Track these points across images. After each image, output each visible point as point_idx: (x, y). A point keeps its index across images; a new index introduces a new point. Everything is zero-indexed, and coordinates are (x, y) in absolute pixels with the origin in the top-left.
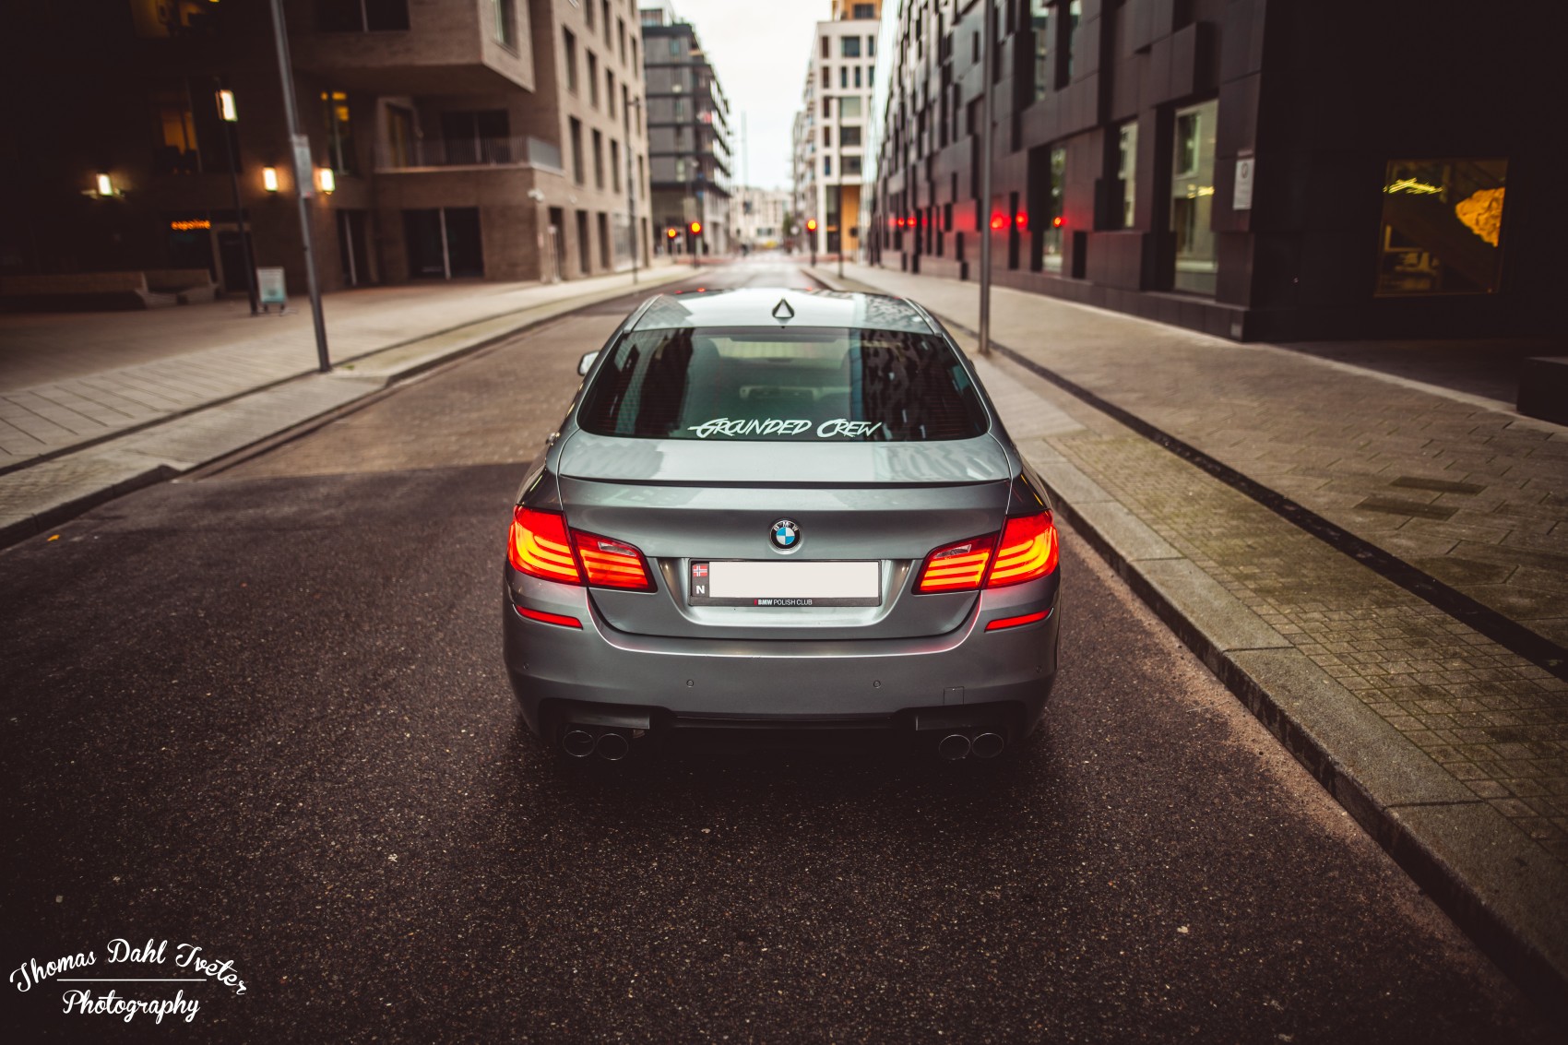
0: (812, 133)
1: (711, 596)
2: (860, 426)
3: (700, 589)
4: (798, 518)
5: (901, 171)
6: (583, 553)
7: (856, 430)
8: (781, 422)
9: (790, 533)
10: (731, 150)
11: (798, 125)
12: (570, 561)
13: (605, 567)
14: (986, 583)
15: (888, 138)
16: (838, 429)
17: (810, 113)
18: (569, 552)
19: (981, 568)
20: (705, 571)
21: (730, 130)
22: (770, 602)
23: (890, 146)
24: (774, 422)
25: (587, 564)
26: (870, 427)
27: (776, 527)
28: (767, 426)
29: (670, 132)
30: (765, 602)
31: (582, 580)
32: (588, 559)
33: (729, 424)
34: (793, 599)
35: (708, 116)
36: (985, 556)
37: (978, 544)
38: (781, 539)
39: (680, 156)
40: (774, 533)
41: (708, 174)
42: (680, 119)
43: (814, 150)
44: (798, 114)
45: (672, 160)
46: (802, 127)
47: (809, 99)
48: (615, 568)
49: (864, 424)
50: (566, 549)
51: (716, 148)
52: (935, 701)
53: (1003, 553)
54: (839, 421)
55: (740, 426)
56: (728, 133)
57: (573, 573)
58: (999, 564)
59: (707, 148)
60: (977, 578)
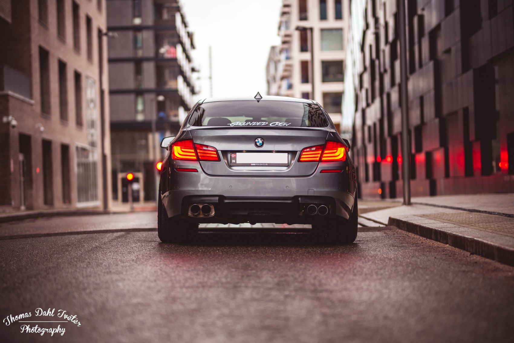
0: (288, 68)
1: (237, 163)
2: (284, 124)
3: (233, 161)
4: (263, 138)
5: (377, 101)
6: (198, 151)
7: (283, 125)
8: (258, 123)
9: (261, 142)
10: (197, 89)
11: (272, 61)
12: (194, 154)
13: (205, 155)
14: (320, 161)
15: (365, 69)
16: (276, 124)
17: (286, 46)
18: (194, 151)
19: (319, 155)
20: (235, 156)
21: (196, 66)
22: (255, 165)
23: (367, 77)
24: (255, 123)
25: (199, 154)
26: (287, 124)
27: (257, 141)
28: (253, 124)
29: (130, 68)
30: (253, 165)
31: (198, 160)
32: (200, 153)
33: (241, 123)
34: (262, 164)
35: (172, 50)
36: (320, 152)
37: (318, 148)
38: (258, 144)
39: (139, 92)
40: (256, 142)
41: (172, 113)
42: (140, 53)
43: (290, 87)
44: (273, 48)
45: (132, 97)
46: (277, 62)
47: (283, 32)
48: (208, 155)
49: (285, 123)
50: (193, 151)
51: (181, 86)
52: (306, 194)
53: (326, 152)
54: (277, 123)
55: (244, 123)
56: (193, 70)
57: (195, 158)
58: (324, 155)
59: (171, 85)
60: (318, 159)
